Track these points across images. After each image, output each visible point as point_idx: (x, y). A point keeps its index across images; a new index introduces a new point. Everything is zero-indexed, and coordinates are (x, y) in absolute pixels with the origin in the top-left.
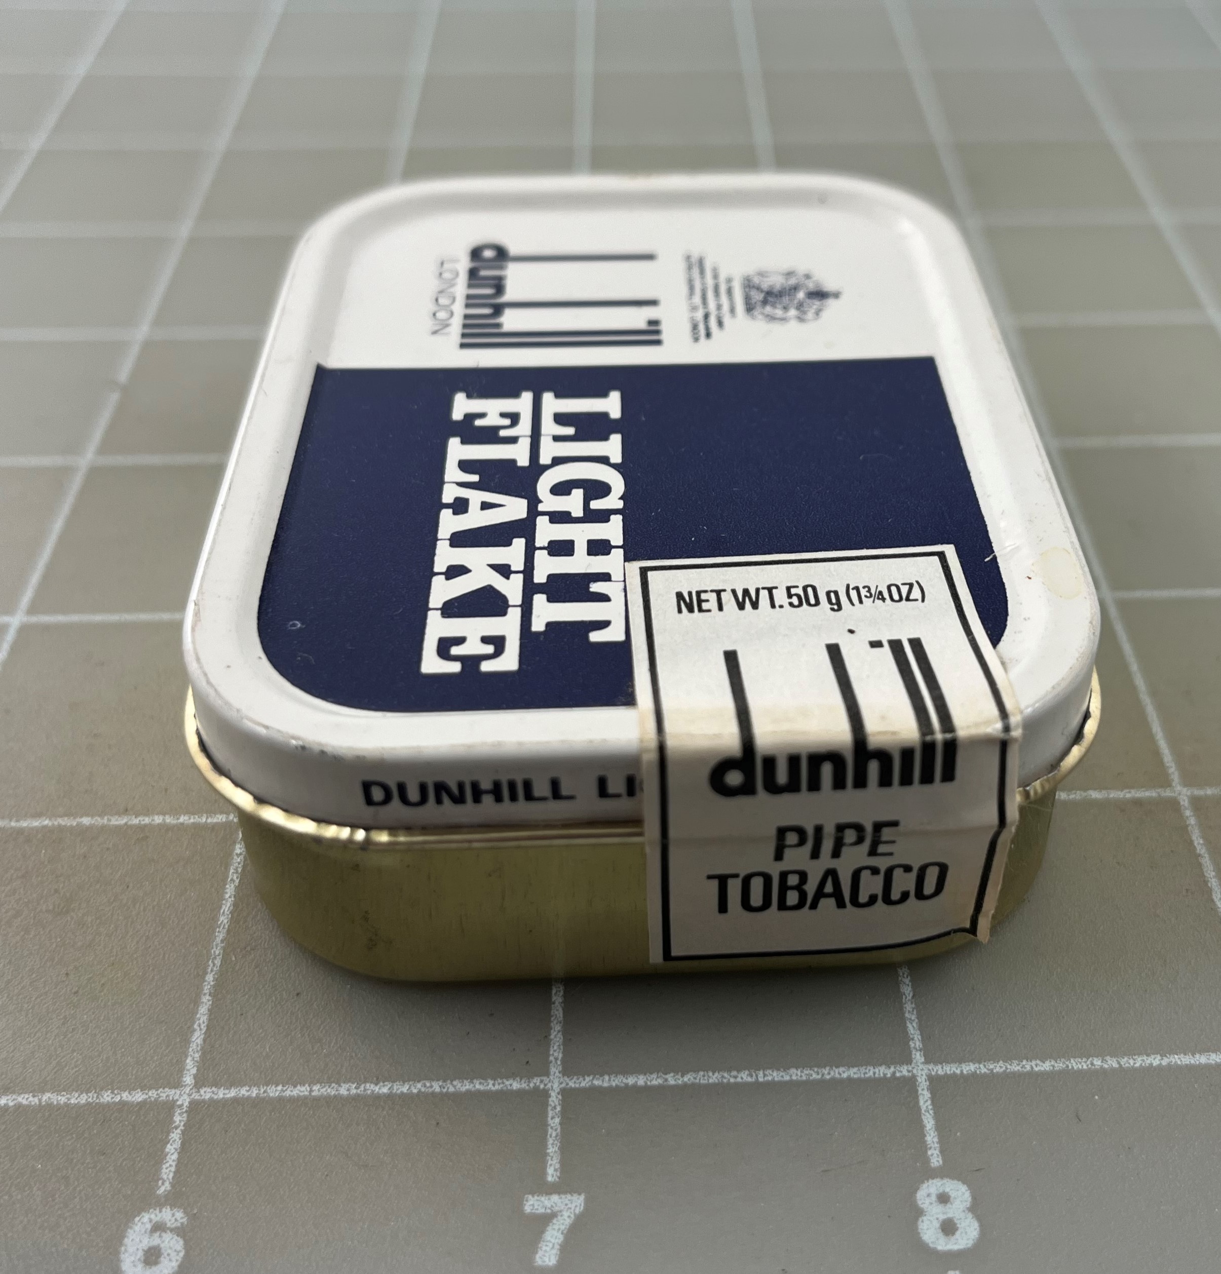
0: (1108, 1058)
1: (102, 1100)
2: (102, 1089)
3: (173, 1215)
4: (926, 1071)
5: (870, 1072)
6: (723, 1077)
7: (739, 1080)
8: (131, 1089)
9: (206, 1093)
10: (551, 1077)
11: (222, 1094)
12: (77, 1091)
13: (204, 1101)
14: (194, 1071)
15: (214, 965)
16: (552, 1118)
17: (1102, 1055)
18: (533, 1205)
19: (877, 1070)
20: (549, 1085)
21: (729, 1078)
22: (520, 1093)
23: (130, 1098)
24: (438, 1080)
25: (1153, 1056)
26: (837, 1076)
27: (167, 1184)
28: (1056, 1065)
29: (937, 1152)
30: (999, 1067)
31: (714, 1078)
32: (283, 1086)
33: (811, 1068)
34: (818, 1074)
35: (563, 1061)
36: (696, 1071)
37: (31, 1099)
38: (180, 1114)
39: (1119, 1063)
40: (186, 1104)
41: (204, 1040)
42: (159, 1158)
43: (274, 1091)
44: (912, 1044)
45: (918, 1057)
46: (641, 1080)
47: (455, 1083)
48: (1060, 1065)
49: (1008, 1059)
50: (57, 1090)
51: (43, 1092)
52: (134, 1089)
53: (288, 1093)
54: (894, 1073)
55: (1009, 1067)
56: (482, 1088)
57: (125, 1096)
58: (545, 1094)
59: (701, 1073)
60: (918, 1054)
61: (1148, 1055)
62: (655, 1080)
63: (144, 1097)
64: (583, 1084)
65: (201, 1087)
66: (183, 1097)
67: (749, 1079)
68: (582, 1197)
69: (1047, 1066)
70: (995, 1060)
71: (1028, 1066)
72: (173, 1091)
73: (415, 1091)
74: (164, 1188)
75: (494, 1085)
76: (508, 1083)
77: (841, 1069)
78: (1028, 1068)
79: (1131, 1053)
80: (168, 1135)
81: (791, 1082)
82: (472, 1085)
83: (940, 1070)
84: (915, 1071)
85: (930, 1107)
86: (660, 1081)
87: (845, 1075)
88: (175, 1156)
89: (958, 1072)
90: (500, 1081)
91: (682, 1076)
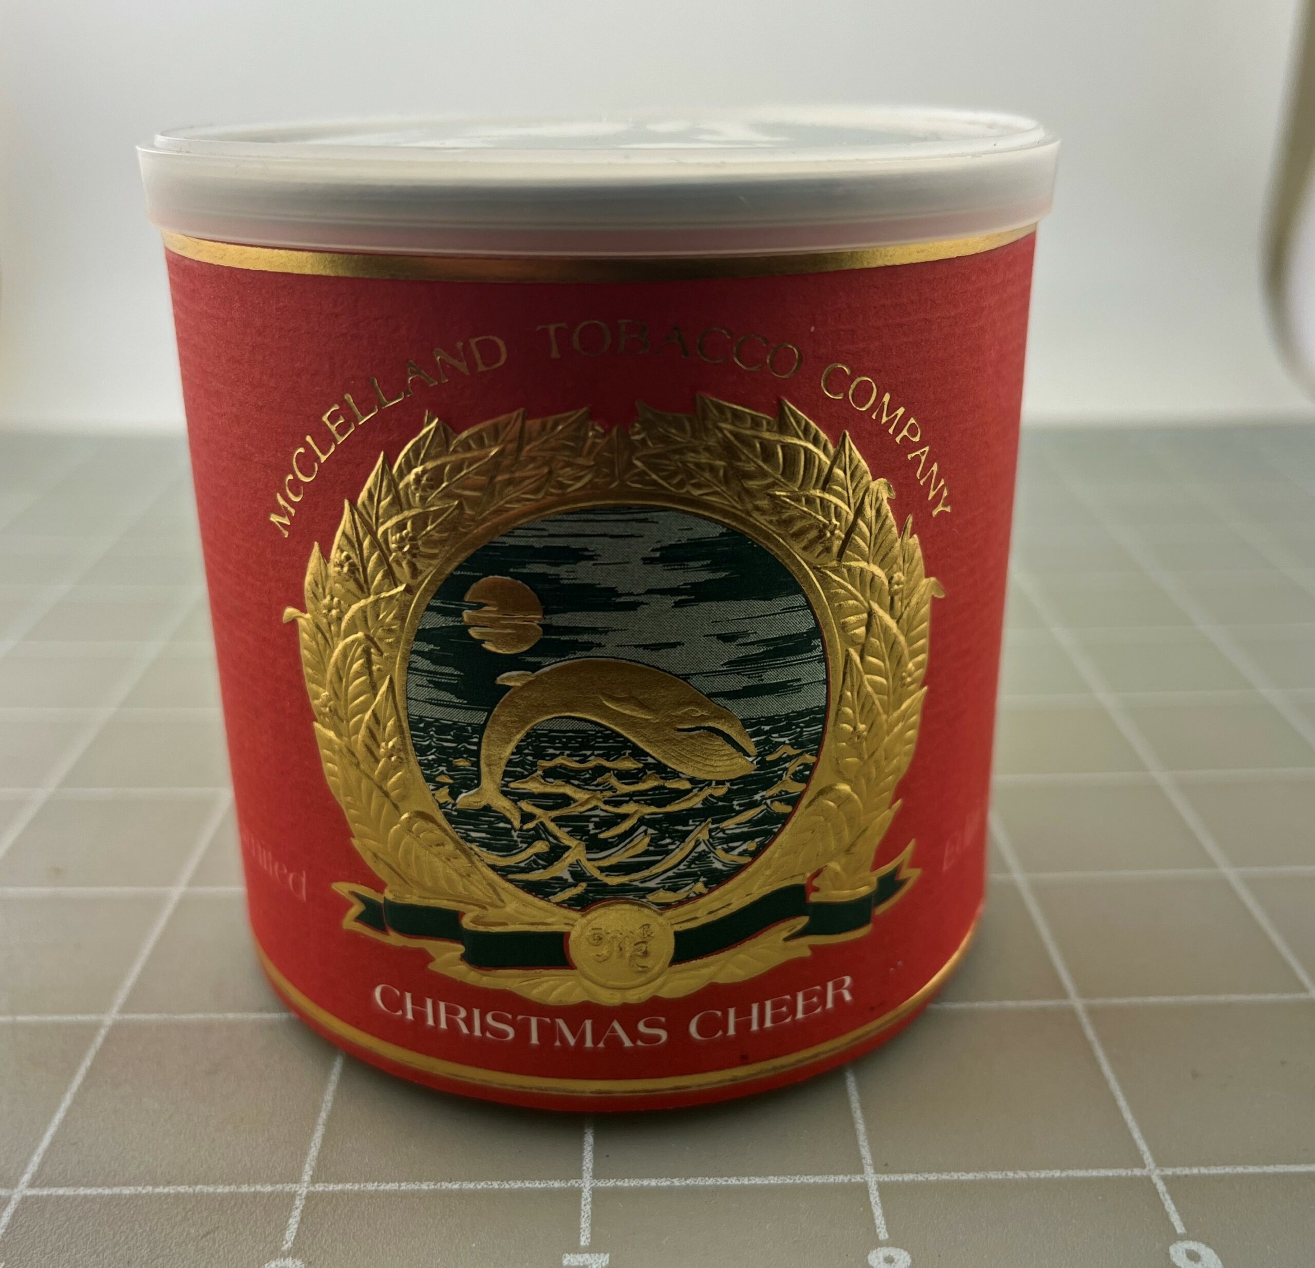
0: (1019, 1172)
1: (240, 1190)
2: (240, 1183)
3: (294, 1263)
4: (874, 1180)
5: (831, 1179)
6: (717, 1181)
7: (729, 1182)
8: (264, 1183)
9: (320, 1187)
10: (584, 1180)
11: (331, 1187)
12: (222, 1184)
13: (318, 1192)
14: (311, 1173)
15: (326, 1106)
16: (585, 1205)
17: (1013, 1169)
18: (570, 1260)
19: (837, 1178)
20: (582, 1185)
21: (721, 1181)
22: (560, 1190)
23: (262, 1190)
24: (497, 1180)
25: (1054, 1171)
26: (805, 1181)
27: (290, 1243)
28: (977, 1175)
29: (884, 1230)
30: (933, 1177)
31: (710, 1182)
32: (379, 1182)
33: (784, 1175)
34: (791, 1179)
35: (594, 1170)
36: (696, 1176)
37: (187, 1188)
38: (300, 1200)
39: (1027, 1174)
40: (305, 1193)
41: (319, 1153)
42: (284, 1228)
43: (371, 1187)
44: (864, 1161)
45: (869, 1170)
46: (653, 1183)
47: (510, 1182)
48: (980, 1176)
49: (940, 1171)
50: (206, 1183)
51: (196, 1184)
52: (265, 1183)
53: (382, 1188)
54: (850, 1179)
55: (940, 1176)
56: (530, 1186)
57: (259, 1188)
58: (579, 1191)
59: (700, 1178)
60: (869, 1167)
61: (1051, 1170)
62: (664, 1183)
63: (273, 1188)
64: (608, 1184)
65: (318, 1182)
66: (302, 1189)
67: (737, 1182)
68: (608, 1255)
69: (970, 1176)
70: (930, 1172)
71: (955, 1176)
72: (295, 1185)
73: (479, 1187)
74: (286, 1247)
75: (540, 1184)
76: (551, 1183)
77: (809, 1177)
78: (956, 1177)
79: (1038, 1168)
80: (291, 1211)
81: (769, 1185)
82: (523, 1184)
83: (886, 1178)
84: (866, 1178)
85: (878, 1202)
86: (668, 1183)
87: (812, 1181)
88: (296, 1226)
89: (900, 1179)
90: (544, 1181)
91: (686, 1180)
